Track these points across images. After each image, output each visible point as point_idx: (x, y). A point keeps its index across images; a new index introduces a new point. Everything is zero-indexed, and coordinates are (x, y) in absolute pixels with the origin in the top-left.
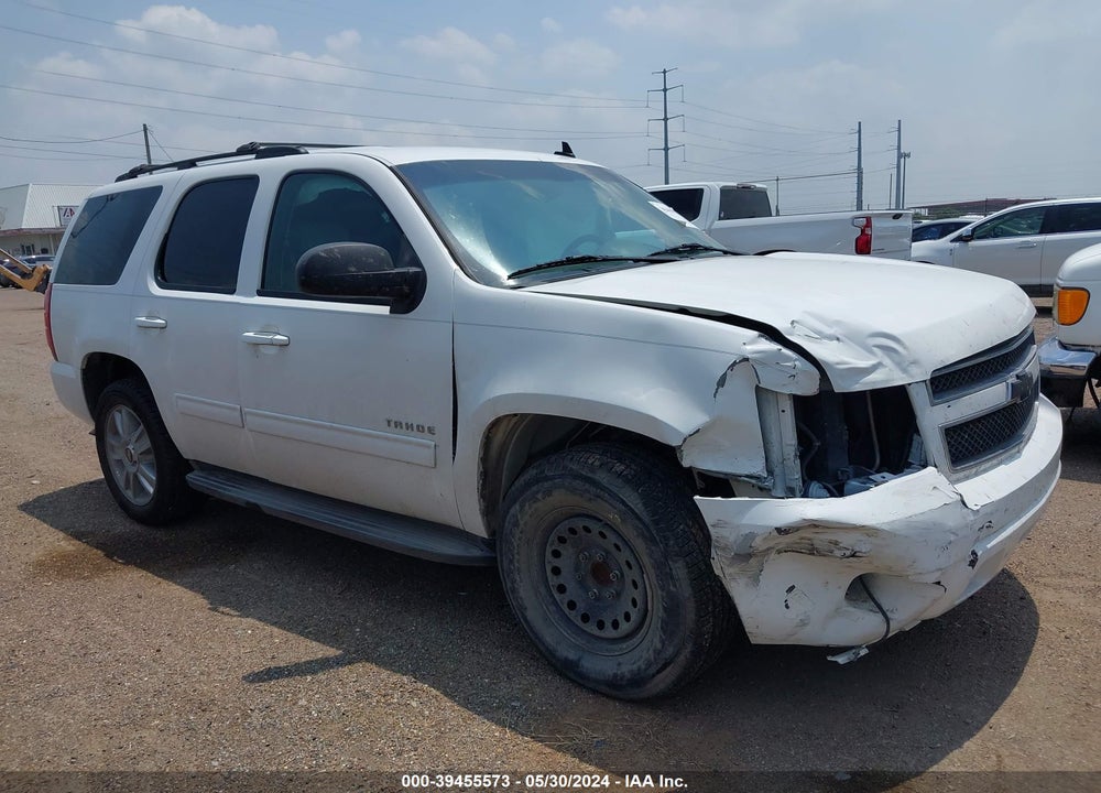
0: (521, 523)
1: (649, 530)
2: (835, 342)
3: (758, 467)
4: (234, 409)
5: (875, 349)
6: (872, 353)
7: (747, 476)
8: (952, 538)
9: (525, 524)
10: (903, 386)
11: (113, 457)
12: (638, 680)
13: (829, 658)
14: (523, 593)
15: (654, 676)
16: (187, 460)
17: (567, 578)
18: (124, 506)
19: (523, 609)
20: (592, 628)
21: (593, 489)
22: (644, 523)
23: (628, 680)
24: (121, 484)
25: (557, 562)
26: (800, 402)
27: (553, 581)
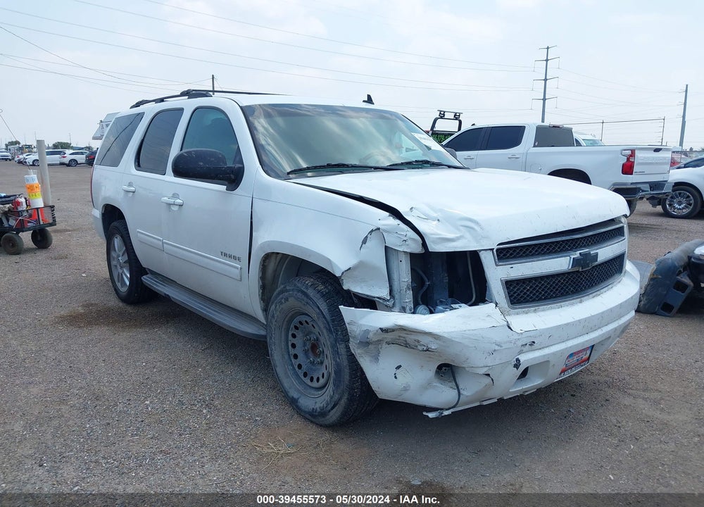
0: (276, 315)
1: (329, 325)
2: (437, 222)
3: (384, 293)
4: (160, 240)
5: (461, 228)
6: (459, 230)
7: (378, 298)
8: (497, 348)
9: (277, 316)
10: (475, 251)
11: (114, 263)
12: (323, 413)
13: (425, 413)
14: (275, 358)
15: (329, 411)
16: (145, 268)
17: (299, 351)
18: (116, 290)
19: (276, 366)
20: (307, 380)
21: (305, 299)
22: (326, 320)
23: (319, 412)
24: (116, 279)
25: (294, 341)
26: (413, 257)
27: (292, 351)
